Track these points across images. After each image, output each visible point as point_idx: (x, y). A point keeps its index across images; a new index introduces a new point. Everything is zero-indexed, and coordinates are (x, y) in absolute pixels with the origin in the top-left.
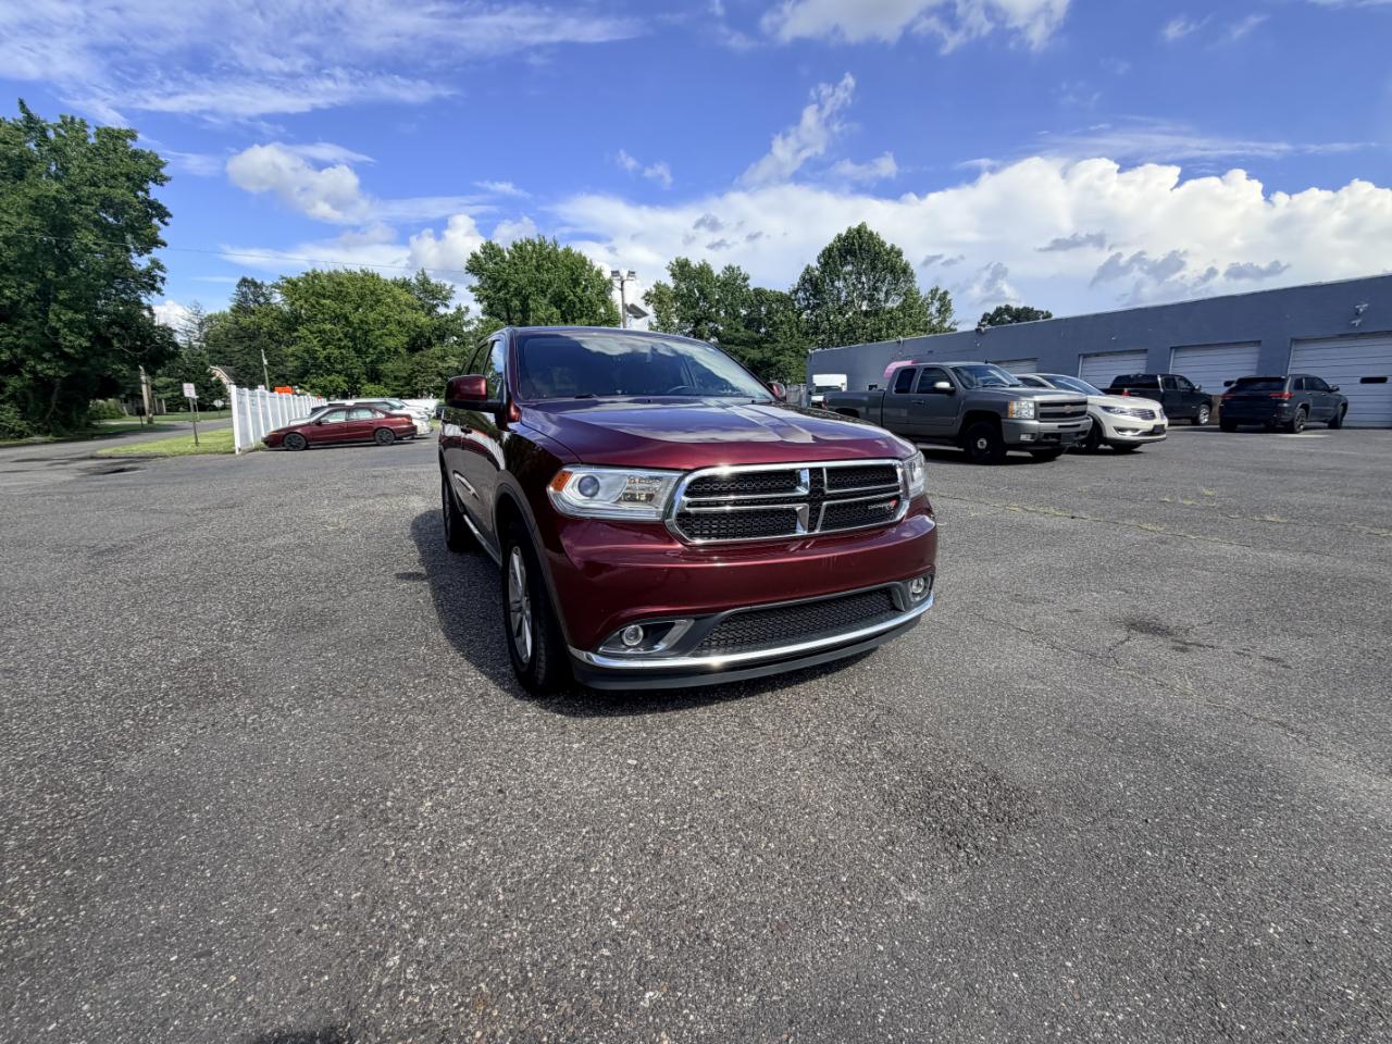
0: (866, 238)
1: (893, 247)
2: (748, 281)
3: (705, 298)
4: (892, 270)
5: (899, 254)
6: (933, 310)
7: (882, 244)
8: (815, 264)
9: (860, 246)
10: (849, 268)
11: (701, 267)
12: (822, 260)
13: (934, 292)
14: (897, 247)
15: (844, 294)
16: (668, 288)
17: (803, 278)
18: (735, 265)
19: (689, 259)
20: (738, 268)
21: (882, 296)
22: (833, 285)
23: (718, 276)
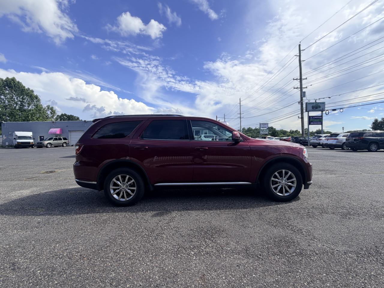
0: (16, 82)
1: (29, 89)
4: (31, 97)
5: (32, 91)
6: (49, 112)
10: (7, 92)
13: (48, 107)
15: (7, 102)
21: (26, 105)
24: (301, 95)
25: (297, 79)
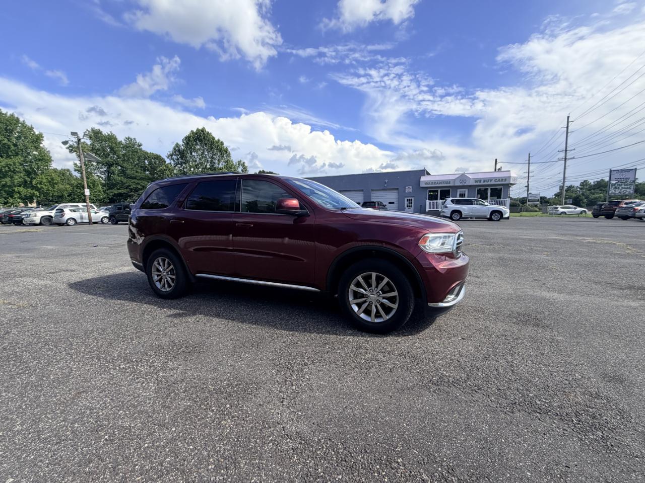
0: (206, 133)
1: (219, 140)
2: (141, 147)
3: (115, 153)
4: (220, 150)
5: (222, 143)
6: (240, 170)
7: (214, 138)
8: (181, 143)
9: (204, 138)
10: (198, 147)
11: (109, 135)
12: (185, 141)
13: (239, 162)
14: (221, 140)
15: (198, 159)
16: (87, 145)
17: (175, 149)
18: (132, 137)
19: (101, 130)
20: (135, 139)
21: (217, 162)
22: (191, 154)
23: (121, 142)
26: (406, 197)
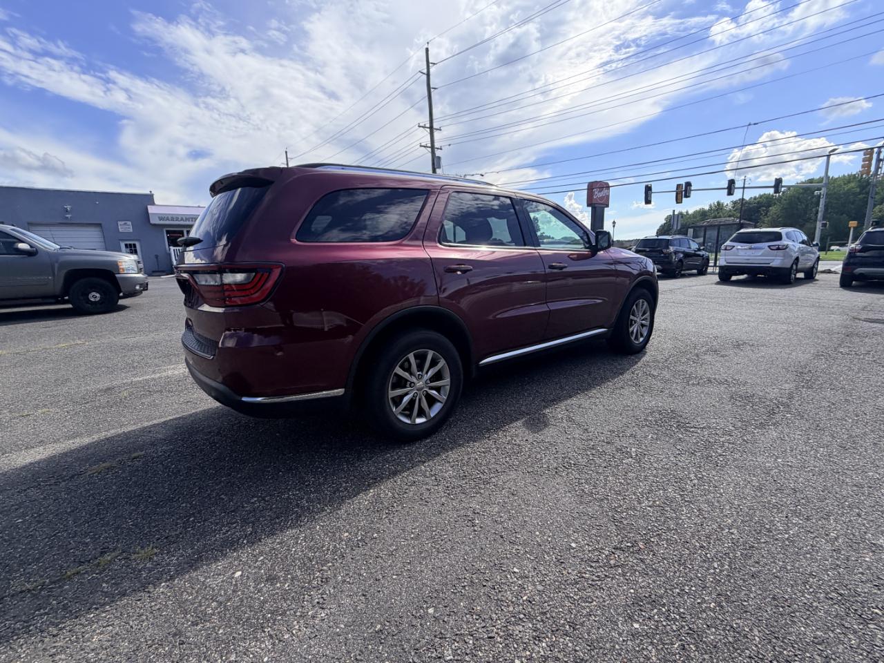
24: (433, 164)
25: (424, 127)
26: (123, 240)
